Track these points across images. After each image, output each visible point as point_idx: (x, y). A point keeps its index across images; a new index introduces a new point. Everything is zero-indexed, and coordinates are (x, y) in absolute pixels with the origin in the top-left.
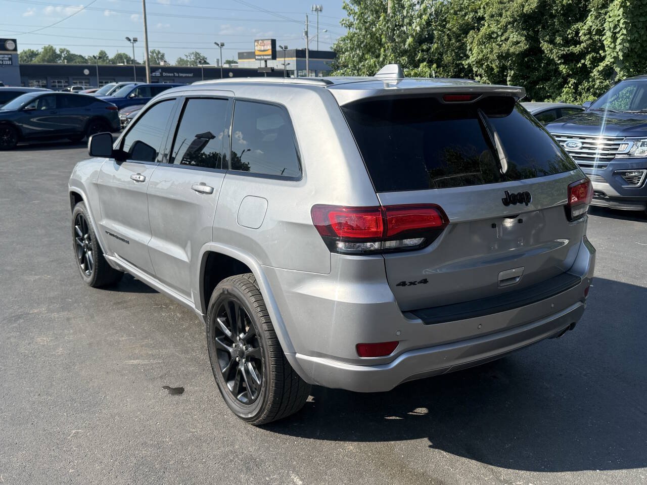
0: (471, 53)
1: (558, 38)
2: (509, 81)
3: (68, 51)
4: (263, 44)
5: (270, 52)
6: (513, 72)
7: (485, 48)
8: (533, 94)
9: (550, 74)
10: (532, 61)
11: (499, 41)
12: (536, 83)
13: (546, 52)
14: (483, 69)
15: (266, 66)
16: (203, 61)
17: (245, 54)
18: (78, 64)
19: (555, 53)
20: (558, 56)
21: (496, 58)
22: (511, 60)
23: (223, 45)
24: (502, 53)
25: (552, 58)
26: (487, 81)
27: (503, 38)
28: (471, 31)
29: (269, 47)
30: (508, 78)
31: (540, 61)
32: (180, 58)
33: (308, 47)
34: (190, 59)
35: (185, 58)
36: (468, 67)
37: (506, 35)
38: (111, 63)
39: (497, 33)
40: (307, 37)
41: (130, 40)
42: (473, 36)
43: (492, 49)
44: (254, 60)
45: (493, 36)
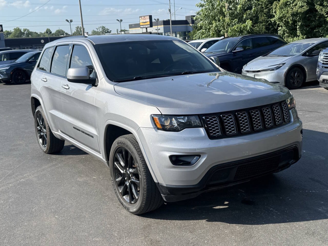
0: (276, 14)
1: (325, 3)
2: (298, 28)
3: (28, 30)
4: (144, 19)
5: (149, 23)
6: (300, 23)
7: (283, 10)
8: (313, 35)
9: (322, 23)
10: (311, 17)
11: (292, 6)
12: (314, 28)
13: (319, 11)
14: (283, 23)
15: (147, 31)
16: (107, 31)
17: (133, 25)
18: (34, 37)
19: (324, 11)
20: (326, 12)
21: (291, 16)
22: (299, 16)
23: (121, 21)
24: (294, 12)
25: (322, 13)
26: (286, 29)
27: (294, 4)
28: (275, 2)
29: (148, 20)
30: (297, 27)
31: (315, 16)
32: (93, 30)
33: (171, 19)
34: (99, 30)
35: (96, 30)
36: (274, 22)
37: (295, 3)
38: (54, 35)
39: (290, 2)
40: (170, 13)
41: (68, 21)
42: (276, 5)
43: (288, 11)
44: (140, 28)
45: (288, 3)
